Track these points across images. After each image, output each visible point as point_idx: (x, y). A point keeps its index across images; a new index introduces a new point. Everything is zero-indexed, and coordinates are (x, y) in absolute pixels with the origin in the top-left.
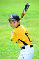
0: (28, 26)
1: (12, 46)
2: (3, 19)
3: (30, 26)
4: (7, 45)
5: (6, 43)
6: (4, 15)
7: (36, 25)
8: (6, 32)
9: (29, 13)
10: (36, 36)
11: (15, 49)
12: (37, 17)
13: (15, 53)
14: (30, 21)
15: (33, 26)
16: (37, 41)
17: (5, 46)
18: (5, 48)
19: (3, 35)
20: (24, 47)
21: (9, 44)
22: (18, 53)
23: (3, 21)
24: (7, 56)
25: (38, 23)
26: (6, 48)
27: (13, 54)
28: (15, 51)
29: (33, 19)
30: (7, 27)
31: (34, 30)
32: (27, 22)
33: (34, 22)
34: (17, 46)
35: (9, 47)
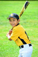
0: (26, 27)
1: (11, 46)
2: (2, 20)
3: (28, 27)
4: (5, 45)
5: (5, 43)
6: (3, 16)
7: (34, 26)
8: (5, 32)
9: (27, 14)
10: (34, 37)
11: (13, 49)
12: (35, 18)
13: (13, 52)
14: (28, 22)
15: (31, 27)
16: (35, 42)
17: (4, 46)
18: (3, 48)
19: (2, 35)
20: (23, 46)
21: (7, 44)
22: (16, 52)
23: (2, 21)
24: (6, 56)
25: (36, 24)
26: (5, 48)
27: (11, 53)
28: (13, 51)
29: (30, 20)
30: (6, 28)
31: (31, 30)
32: (25, 23)
33: (32, 23)
34: (15, 46)
35: (7, 47)
